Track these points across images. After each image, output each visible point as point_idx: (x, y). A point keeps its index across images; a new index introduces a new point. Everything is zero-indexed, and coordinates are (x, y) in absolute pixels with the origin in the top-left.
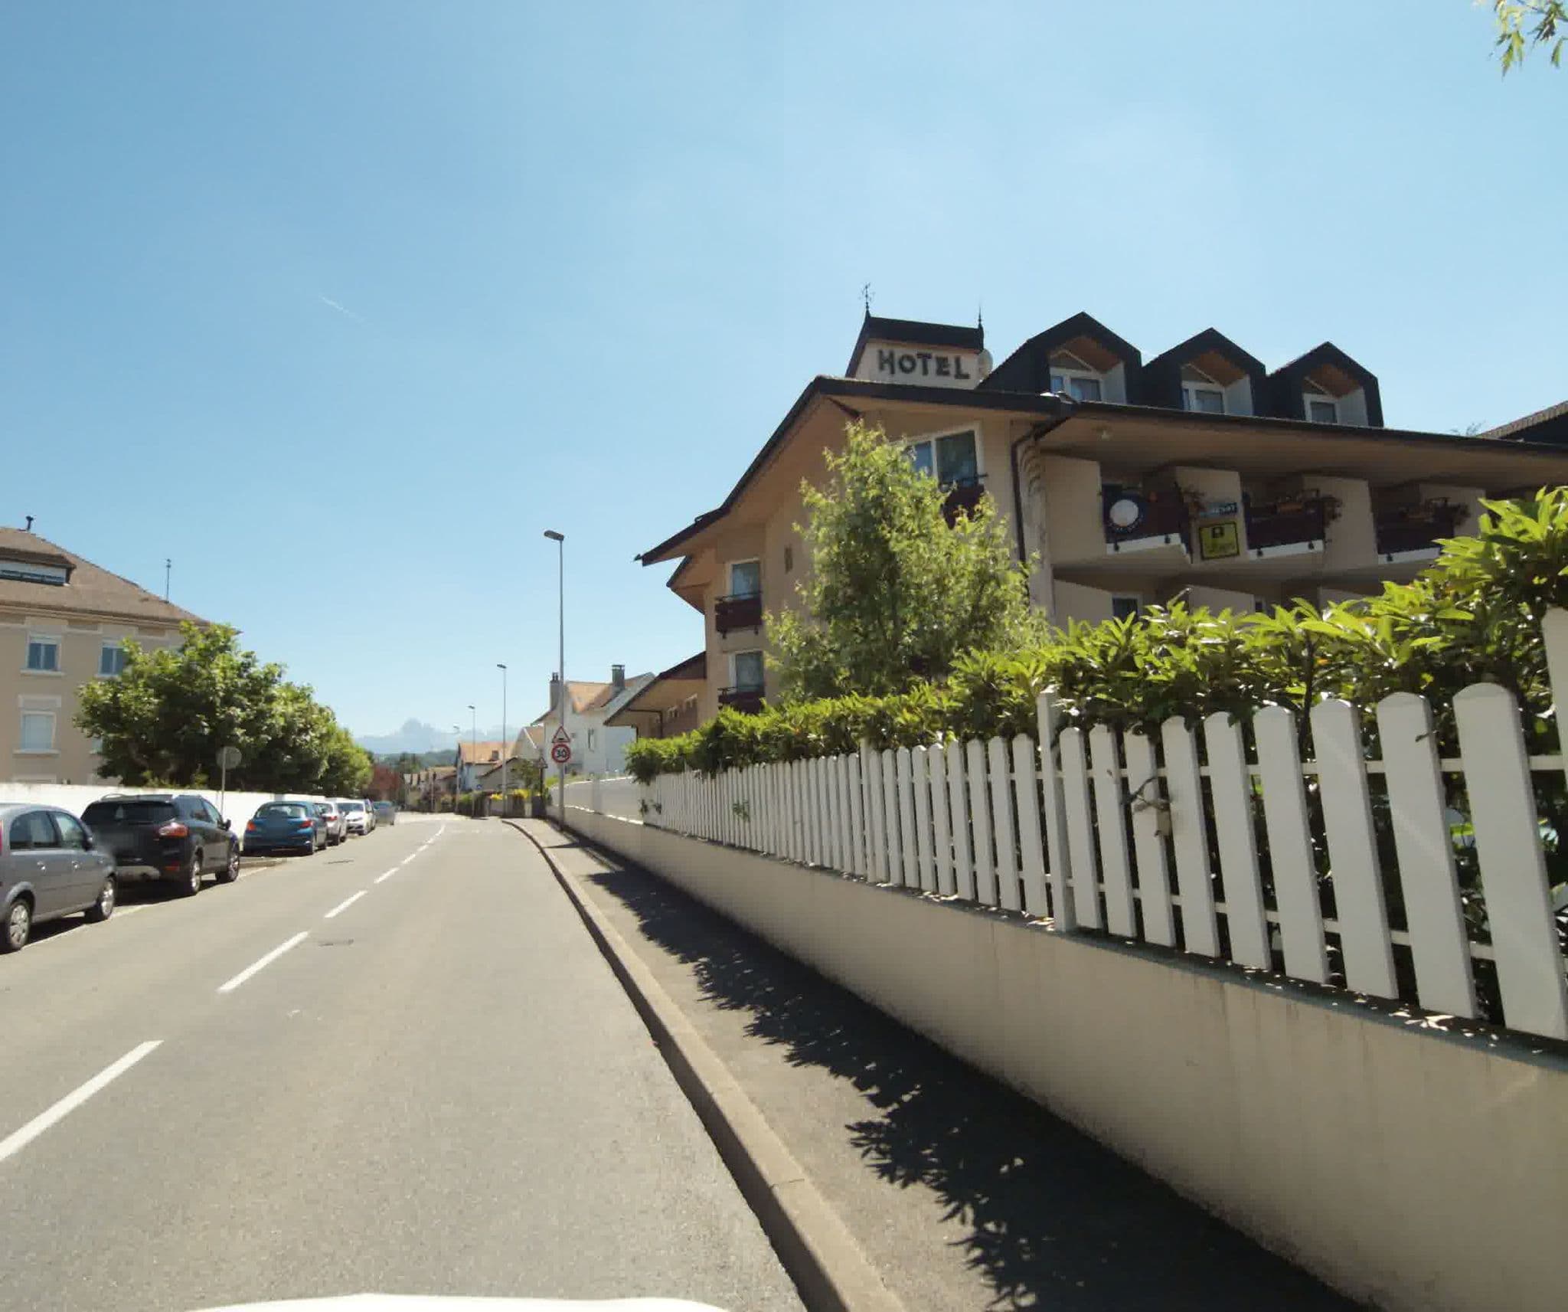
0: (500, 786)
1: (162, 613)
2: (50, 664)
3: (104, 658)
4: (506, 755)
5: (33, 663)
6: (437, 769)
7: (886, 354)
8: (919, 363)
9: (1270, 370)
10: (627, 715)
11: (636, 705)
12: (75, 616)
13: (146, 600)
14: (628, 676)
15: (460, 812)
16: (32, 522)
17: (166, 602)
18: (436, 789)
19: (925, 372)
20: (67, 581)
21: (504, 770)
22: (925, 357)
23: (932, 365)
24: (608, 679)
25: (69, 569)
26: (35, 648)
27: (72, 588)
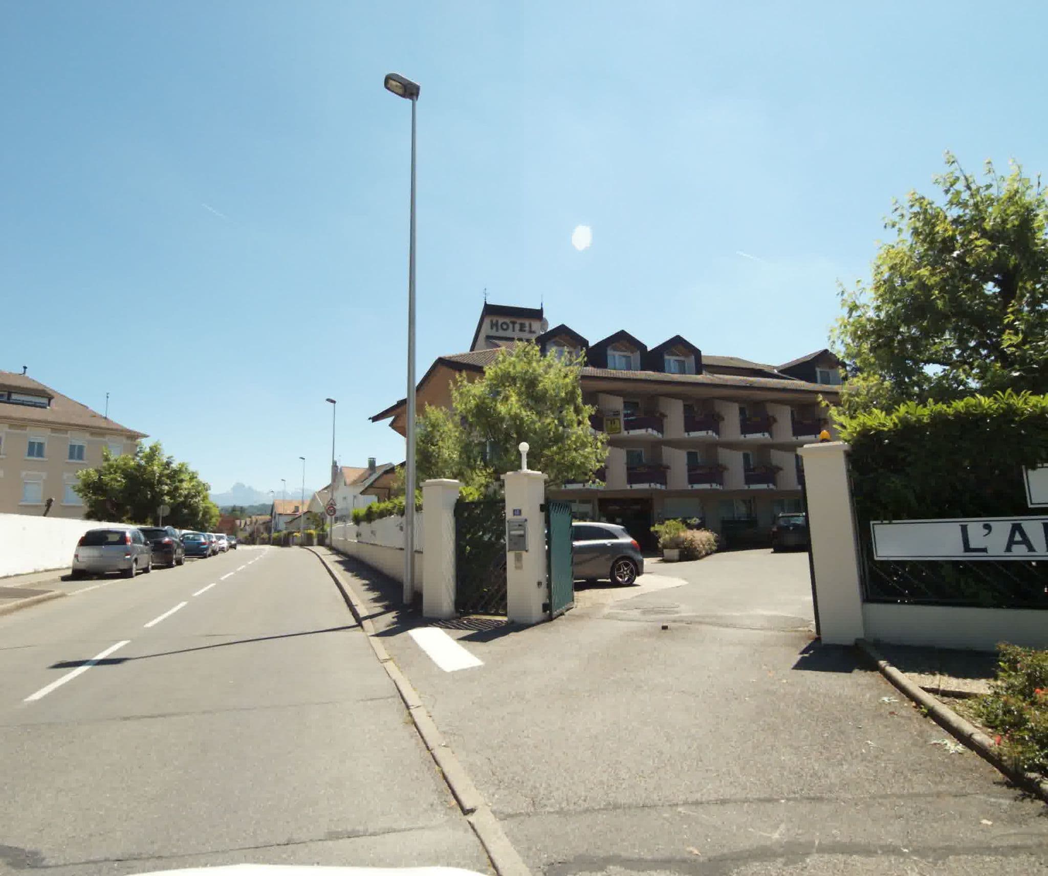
0: (299, 529)
1: (104, 425)
2: (40, 454)
3: (70, 449)
4: (303, 509)
5: (30, 453)
6: (257, 517)
7: (494, 322)
8: (511, 326)
9: (649, 349)
10: (371, 490)
11: (376, 485)
12: (54, 426)
13: (95, 416)
14: (377, 464)
15: (273, 544)
16: (27, 369)
17: (106, 418)
18: (258, 529)
19: (514, 331)
20: (49, 405)
21: (302, 517)
22: (514, 323)
23: (517, 327)
24: (366, 466)
25: (50, 398)
26: (31, 444)
27: (52, 410)
